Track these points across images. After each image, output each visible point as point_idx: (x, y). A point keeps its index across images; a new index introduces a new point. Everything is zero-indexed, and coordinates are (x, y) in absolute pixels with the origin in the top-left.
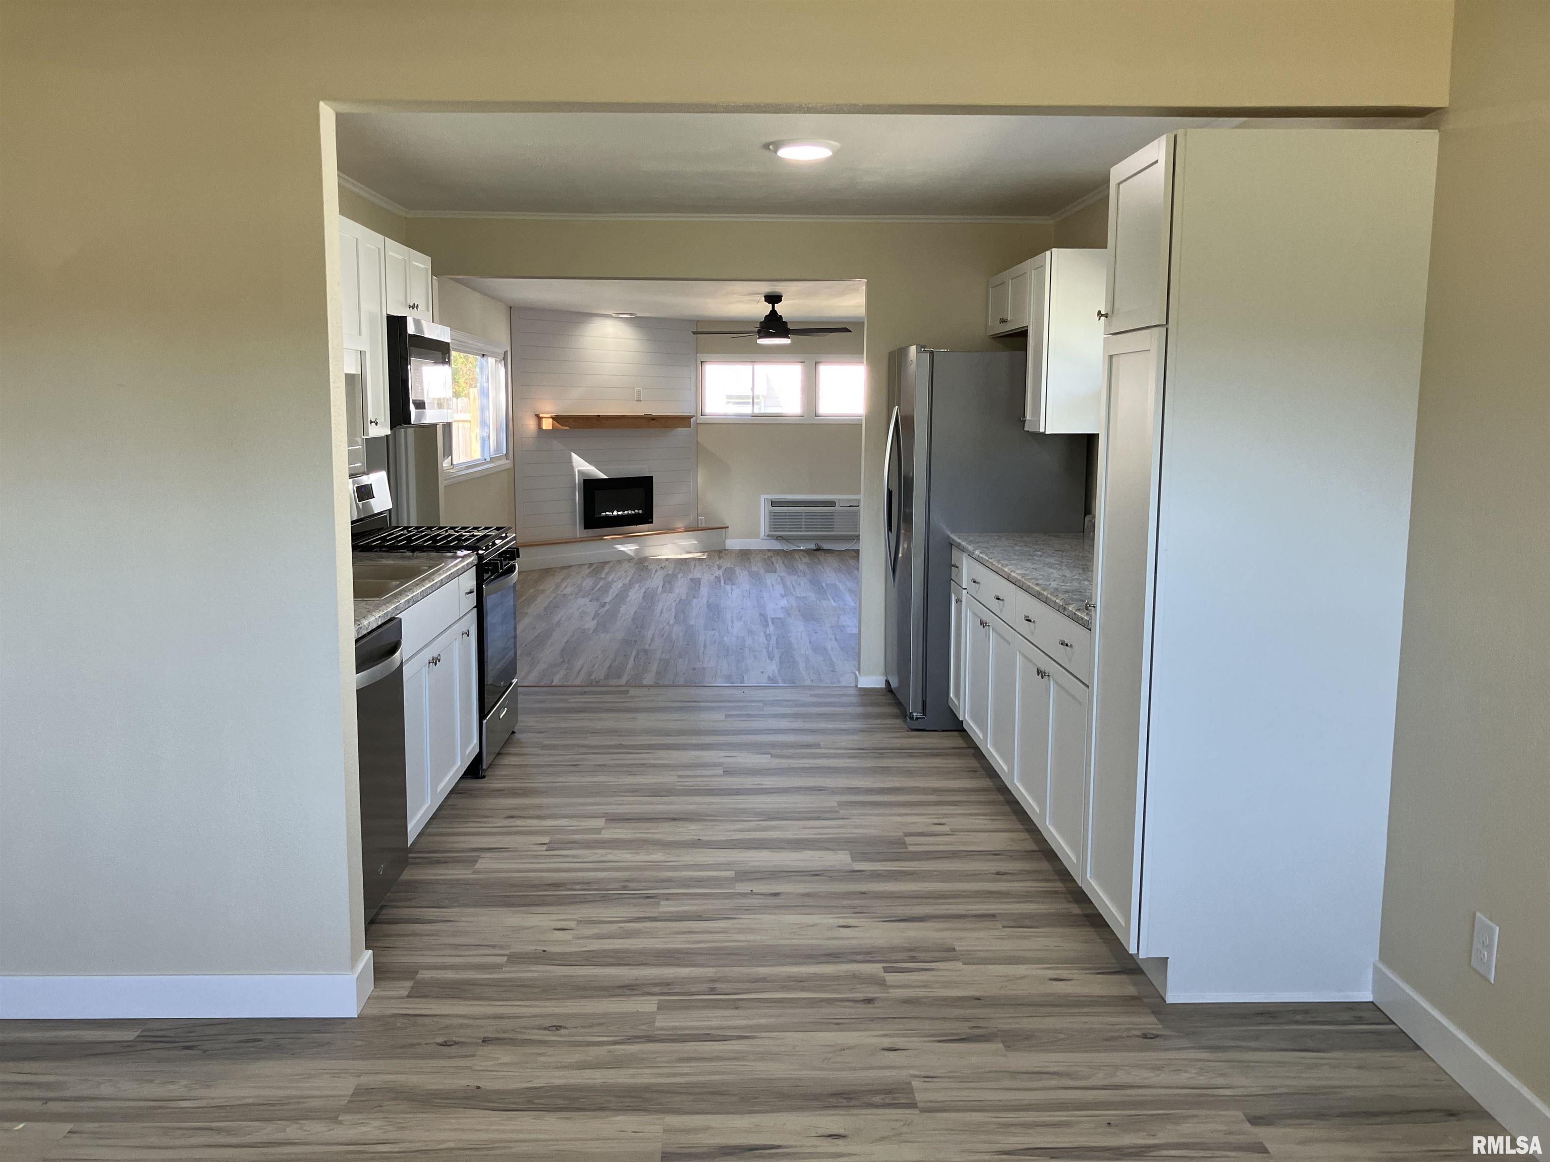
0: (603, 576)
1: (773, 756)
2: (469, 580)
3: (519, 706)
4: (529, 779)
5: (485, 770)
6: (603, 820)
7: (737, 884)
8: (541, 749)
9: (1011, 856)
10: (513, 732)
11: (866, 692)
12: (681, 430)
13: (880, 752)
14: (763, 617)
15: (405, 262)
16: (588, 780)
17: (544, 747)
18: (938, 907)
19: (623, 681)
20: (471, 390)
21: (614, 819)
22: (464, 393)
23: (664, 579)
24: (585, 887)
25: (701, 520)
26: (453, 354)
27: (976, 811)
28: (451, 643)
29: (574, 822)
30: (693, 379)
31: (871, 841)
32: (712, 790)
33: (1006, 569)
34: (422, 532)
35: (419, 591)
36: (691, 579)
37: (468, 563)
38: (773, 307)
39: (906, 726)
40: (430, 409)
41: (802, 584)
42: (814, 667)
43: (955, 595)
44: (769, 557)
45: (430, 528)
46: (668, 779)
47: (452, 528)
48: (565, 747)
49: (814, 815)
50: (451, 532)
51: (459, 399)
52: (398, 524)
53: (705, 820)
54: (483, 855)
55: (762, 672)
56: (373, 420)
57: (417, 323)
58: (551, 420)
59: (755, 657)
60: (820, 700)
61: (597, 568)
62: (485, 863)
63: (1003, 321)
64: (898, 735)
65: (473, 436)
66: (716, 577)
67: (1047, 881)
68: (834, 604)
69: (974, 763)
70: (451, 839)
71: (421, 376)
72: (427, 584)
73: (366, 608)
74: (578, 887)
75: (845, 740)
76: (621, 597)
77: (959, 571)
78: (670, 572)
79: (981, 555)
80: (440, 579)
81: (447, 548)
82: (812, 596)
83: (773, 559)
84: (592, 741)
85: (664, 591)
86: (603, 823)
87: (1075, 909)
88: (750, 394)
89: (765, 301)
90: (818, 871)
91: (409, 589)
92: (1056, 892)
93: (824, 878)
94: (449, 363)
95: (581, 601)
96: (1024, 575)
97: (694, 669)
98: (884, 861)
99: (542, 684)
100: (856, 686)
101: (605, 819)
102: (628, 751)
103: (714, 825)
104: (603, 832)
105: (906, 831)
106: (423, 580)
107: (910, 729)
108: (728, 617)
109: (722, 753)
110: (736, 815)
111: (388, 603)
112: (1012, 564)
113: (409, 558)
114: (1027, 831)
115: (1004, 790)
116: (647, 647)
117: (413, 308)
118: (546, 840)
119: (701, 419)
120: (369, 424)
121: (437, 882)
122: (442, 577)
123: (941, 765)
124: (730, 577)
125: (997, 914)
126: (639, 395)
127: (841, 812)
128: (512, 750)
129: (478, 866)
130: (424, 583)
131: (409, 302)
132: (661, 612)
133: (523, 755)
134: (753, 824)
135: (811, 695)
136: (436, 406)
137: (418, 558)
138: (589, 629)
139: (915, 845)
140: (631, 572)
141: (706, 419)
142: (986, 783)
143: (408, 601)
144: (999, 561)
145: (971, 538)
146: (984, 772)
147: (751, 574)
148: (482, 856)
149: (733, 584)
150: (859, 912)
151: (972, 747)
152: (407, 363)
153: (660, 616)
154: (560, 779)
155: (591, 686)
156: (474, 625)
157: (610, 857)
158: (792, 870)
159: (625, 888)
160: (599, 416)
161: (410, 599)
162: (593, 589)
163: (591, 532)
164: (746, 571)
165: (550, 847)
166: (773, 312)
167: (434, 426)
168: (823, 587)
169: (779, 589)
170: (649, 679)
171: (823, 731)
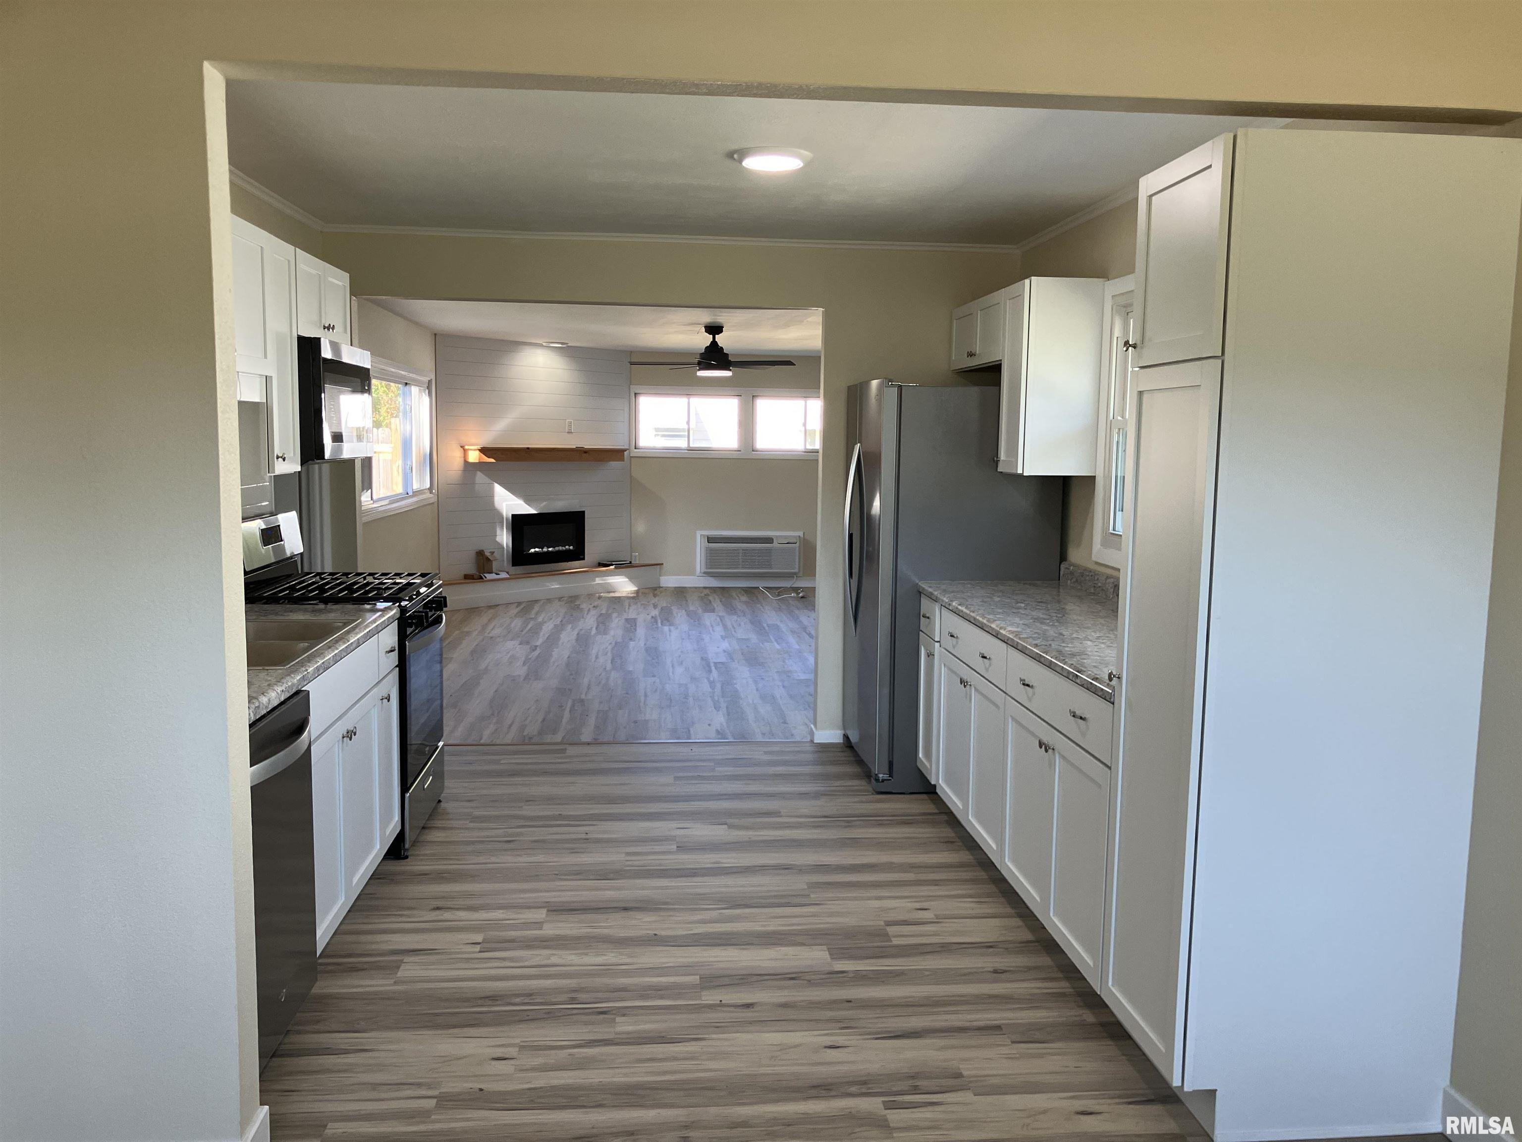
0: (533, 616)
1: (731, 827)
2: (389, 637)
3: (446, 768)
4: (458, 860)
5: (407, 850)
6: (544, 911)
7: (703, 993)
8: (471, 822)
9: (1007, 949)
10: (440, 801)
11: (824, 748)
12: (614, 464)
13: (848, 820)
14: (704, 659)
15: (320, 277)
16: (524, 859)
17: (475, 819)
18: (935, 1017)
19: (558, 738)
20: (393, 420)
21: (557, 910)
22: (385, 423)
23: (597, 619)
24: (526, 1001)
25: (635, 556)
26: (374, 382)
27: (960, 892)
28: (370, 710)
29: (510, 914)
30: (627, 410)
31: (850, 934)
32: (667, 870)
33: (993, 626)
34: (337, 579)
35: (330, 656)
36: (627, 620)
37: (389, 617)
38: (714, 338)
39: (871, 789)
40: (348, 442)
41: (742, 624)
42: (763, 719)
43: (924, 647)
44: (706, 596)
45: (346, 574)
46: (614, 857)
47: (370, 574)
48: (497, 818)
49: (783, 901)
50: (370, 579)
51: (380, 429)
52: (311, 569)
53: (660, 909)
54: (407, 959)
55: (709, 725)
56: (280, 455)
57: (335, 346)
58: (478, 452)
59: (700, 707)
60: (775, 758)
61: (526, 607)
62: (410, 969)
63: (971, 355)
64: (864, 798)
65: (395, 469)
66: (652, 617)
67: (1052, 979)
68: (778, 647)
69: (948, 832)
70: (369, 938)
71: (339, 403)
72: (340, 646)
73: (267, 681)
74: (518, 1000)
75: (806, 807)
76: (553, 640)
77: (929, 623)
78: (604, 612)
79: (960, 607)
80: (356, 638)
81: (364, 599)
82: (754, 638)
83: (711, 598)
84: (528, 810)
85: (598, 632)
86: (544, 916)
87: (1089, 1017)
88: (686, 427)
89: (706, 331)
90: (796, 973)
91: (320, 654)
92: (1063, 995)
93: (801, 982)
94: (369, 391)
95: (510, 644)
96: (1017, 634)
97: (636, 722)
98: (867, 958)
99: (469, 742)
100: (812, 741)
101: (546, 910)
102: (571, 823)
103: (671, 916)
104: (545, 926)
105: (887, 919)
106: (337, 641)
107: (876, 792)
108: (669, 662)
109: (674, 824)
110: (694, 902)
111: (293, 672)
112: (999, 619)
113: (320, 611)
114: (1020, 916)
115: (986, 865)
116: (583, 697)
117: (329, 330)
118: (479, 938)
119: (635, 453)
120: (276, 459)
121: (353, 997)
122: (359, 636)
123: (913, 835)
124: (667, 617)
125: (1003, 1024)
126: (570, 426)
127: (812, 896)
128: (438, 823)
129: (400, 974)
130: (337, 646)
131: (323, 322)
132: (597, 657)
133: (452, 828)
134: (714, 914)
135: (766, 753)
136: (355, 439)
137: (330, 611)
138: (519, 676)
139: (900, 936)
140: (563, 611)
141: (639, 452)
142: (965, 856)
143: (318, 669)
144: (983, 617)
145: (943, 587)
146: (960, 844)
147: (689, 614)
148: (404, 961)
149: (670, 625)
150: (846, 1026)
151: (946, 813)
152: (320, 390)
153: (595, 661)
154: (493, 859)
155: (525, 743)
156: (395, 687)
157: (554, 960)
158: (763, 972)
159: (573, 1000)
160: (528, 448)
161: (320, 666)
162: (522, 631)
163: (519, 569)
164: (684, 611)
165: (487, 946)
166: (714, 343)
167: (352, 462)
168: (764, 628)
169: (719, 630)
170: (587, 735)
171: (783, 796)
